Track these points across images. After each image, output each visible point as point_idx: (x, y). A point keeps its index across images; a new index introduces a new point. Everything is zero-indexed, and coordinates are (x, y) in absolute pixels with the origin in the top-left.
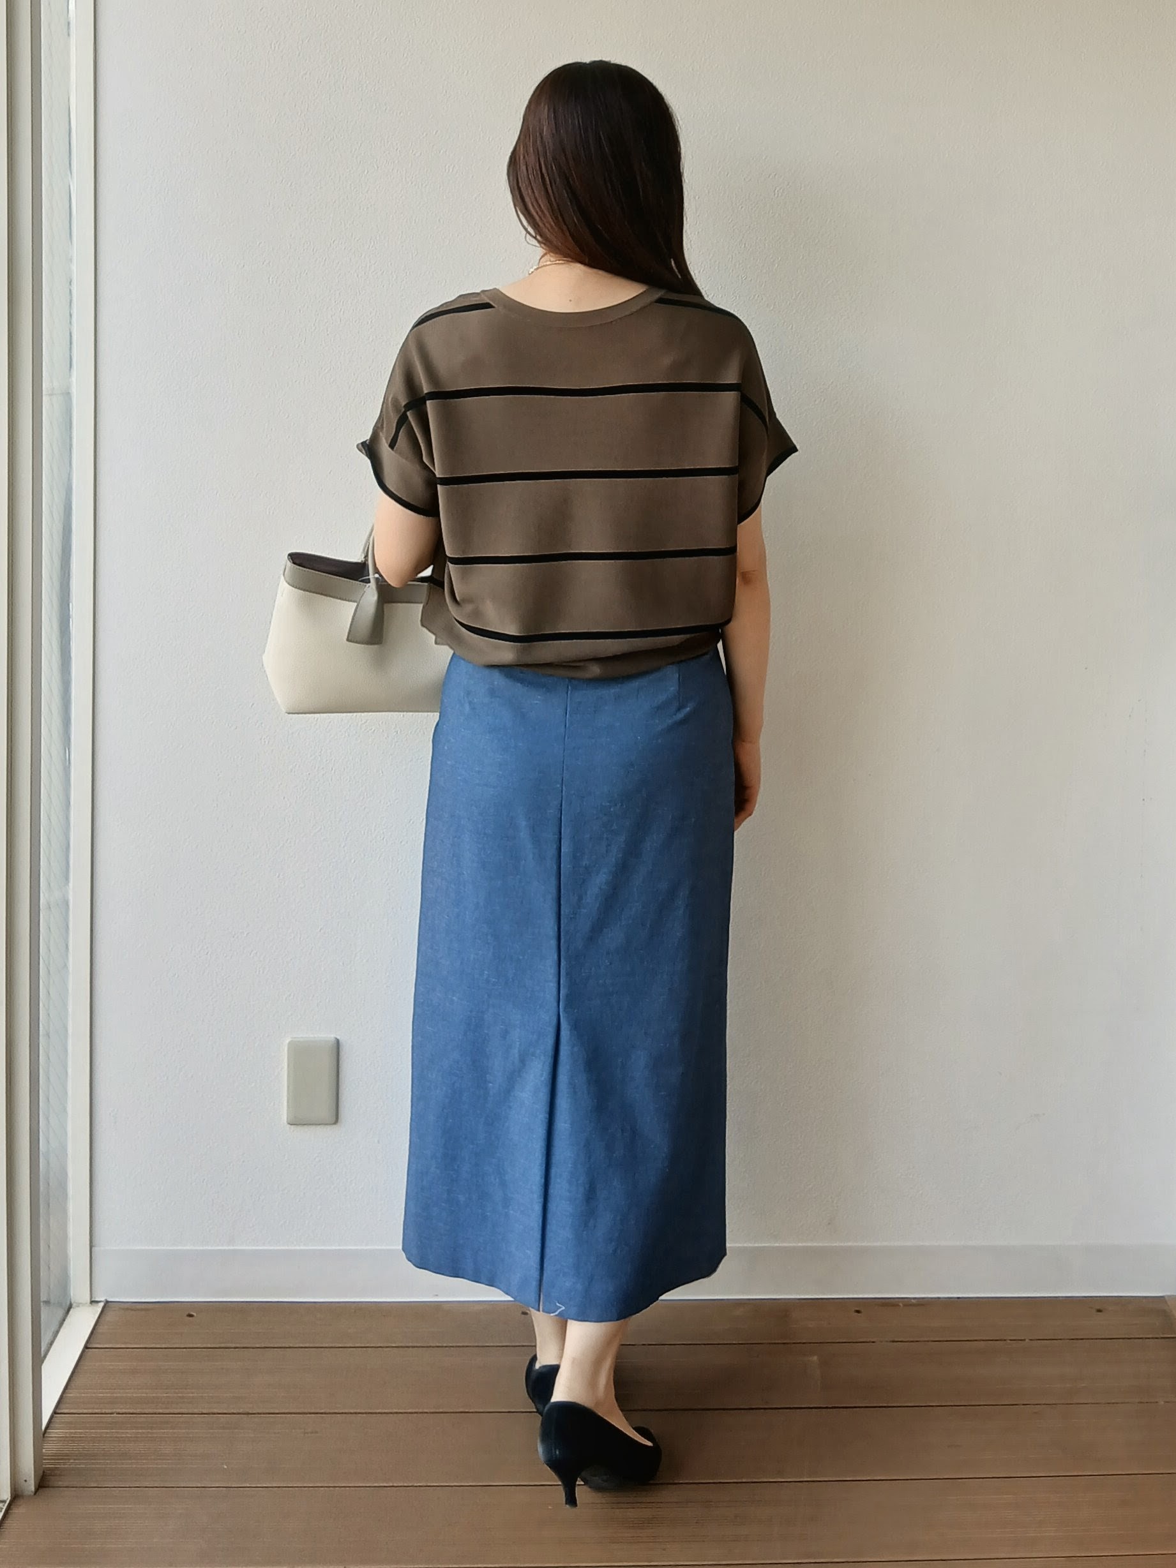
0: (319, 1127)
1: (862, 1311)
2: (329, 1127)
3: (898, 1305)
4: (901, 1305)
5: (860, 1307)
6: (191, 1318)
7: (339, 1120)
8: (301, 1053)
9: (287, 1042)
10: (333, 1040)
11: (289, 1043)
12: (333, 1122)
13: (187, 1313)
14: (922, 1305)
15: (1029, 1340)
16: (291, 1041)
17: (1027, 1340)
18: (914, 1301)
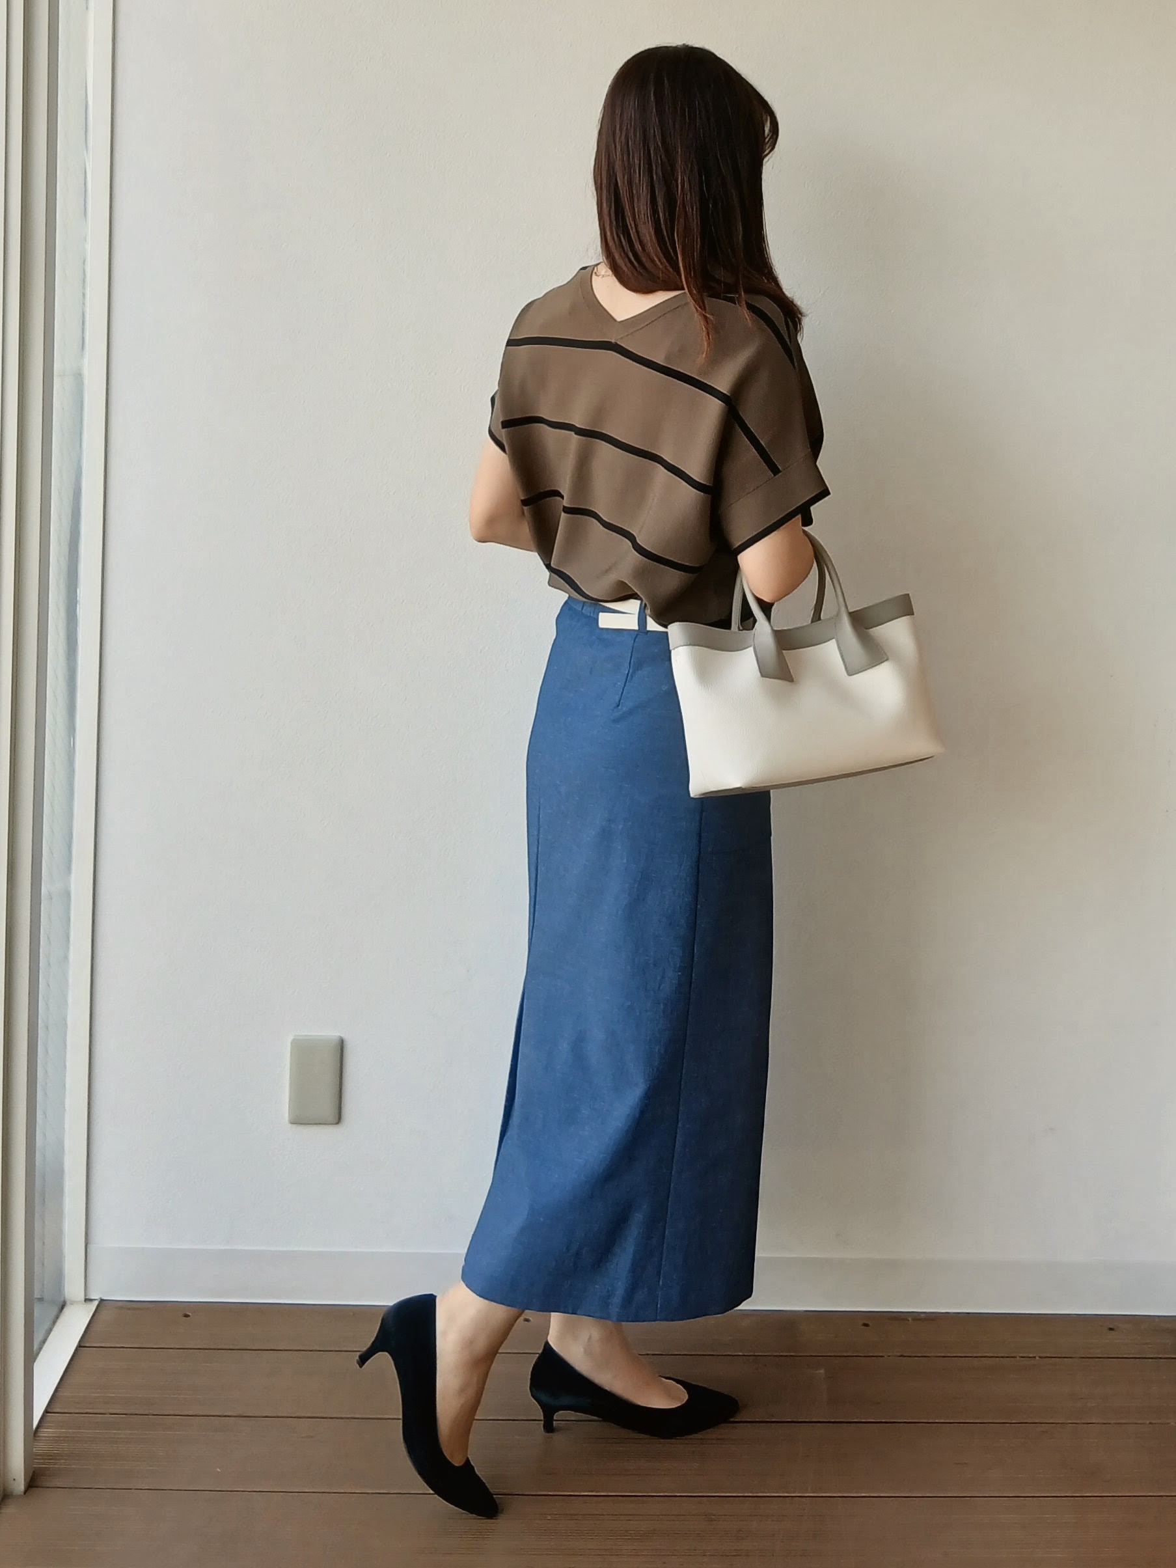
0: (321, 1126)
1: (871, 1324)
2: (331, 1127)
4: (909, 1319)
5: (867, 1320)
6: (187, 1318)
7: (342, 1119)
8: (304, 1052)
9: (291, 1038)
10: (337, 1038)
12: (336, 1121)
13: (183, 1313)
14: (932, 1320)
15: (1040, 1357)
16: (294, 1039)
17: (1037, 1358)
18: (922, 1315)
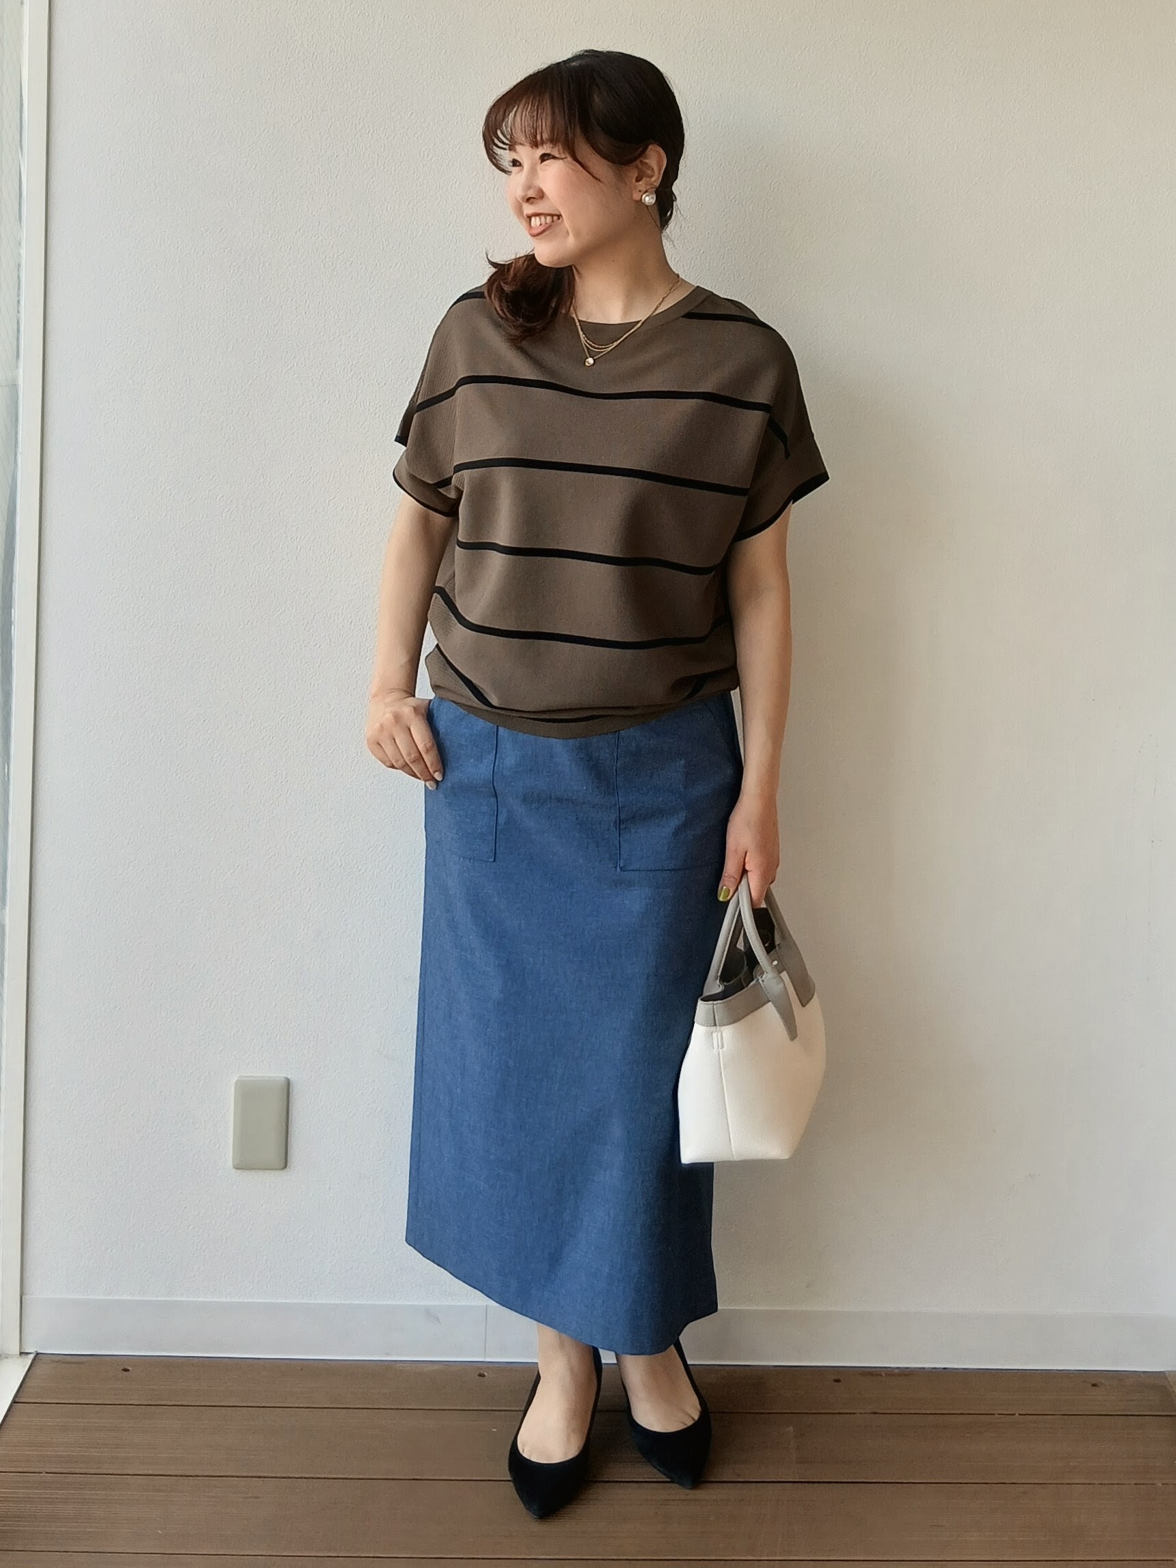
0: (267, 1171)
1: (842, 1380)
2: (277, 1173)
3: (880, 1375)
4: (883, 1374)
5: (838, 1375)
6: (125, 1373)
7: (288, 1164)
8: (249, 1093)
9: (235, 1080)
10: (284, 1079)
11: (236, 1082)
12: (283, 1166)
13: (122, 1368)
14: (906, 1375)
15: (1019, 1415)
16: (238, 1080)
17: (1017, 1415)
18: (896, 1371)
